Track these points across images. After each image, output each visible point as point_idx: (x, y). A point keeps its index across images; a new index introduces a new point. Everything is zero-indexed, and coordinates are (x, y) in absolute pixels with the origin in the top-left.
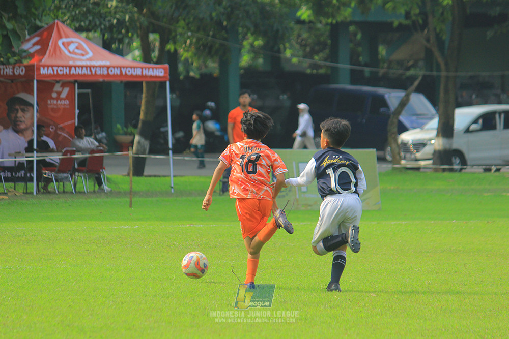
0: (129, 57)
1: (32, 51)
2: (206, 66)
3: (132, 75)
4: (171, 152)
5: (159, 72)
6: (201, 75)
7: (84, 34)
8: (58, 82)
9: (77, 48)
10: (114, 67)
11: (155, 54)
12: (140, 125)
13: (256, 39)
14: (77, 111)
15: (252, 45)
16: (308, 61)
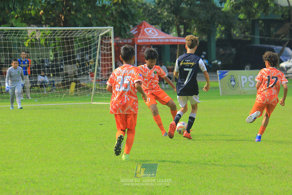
0: (172, 35)
1: (134, 33)
2: (202, 38)
3: (173, 42)
7: (154, 26)
8: (144, 45)
9: (152, 32)
10: (166, 39)
11: (182, 33)
13: (222, 27)
15: (220, 29)
16: (243, 35)
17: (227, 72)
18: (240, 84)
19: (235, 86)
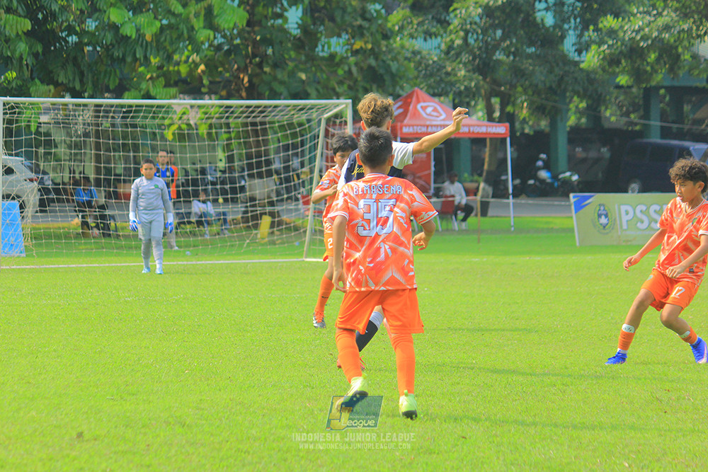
0: (474, 117)
2: (539, 125)
3: (478, 133)
4: (511, 197)
5: (501, 129)
6: (535, 132)
7: (436, 99)
9: (433, 111)
11: (497, 114)
12: (484, 174)
13: (581, 102)
14: (433, 163)
15: (577, 107)
16: (624, 119)
17: (591, 197)
18: (618, 222)
19: (607, 227)
